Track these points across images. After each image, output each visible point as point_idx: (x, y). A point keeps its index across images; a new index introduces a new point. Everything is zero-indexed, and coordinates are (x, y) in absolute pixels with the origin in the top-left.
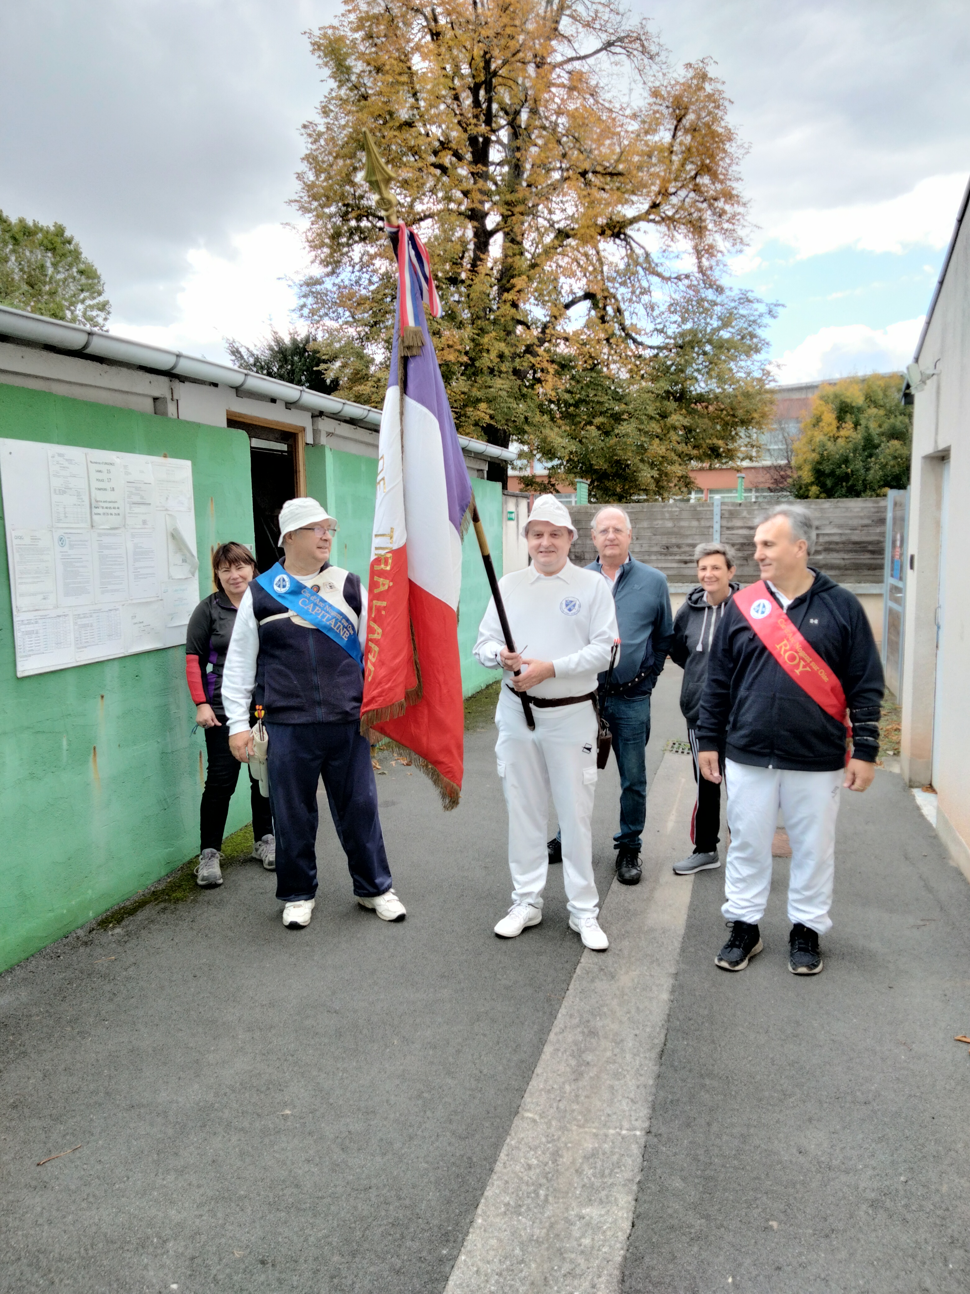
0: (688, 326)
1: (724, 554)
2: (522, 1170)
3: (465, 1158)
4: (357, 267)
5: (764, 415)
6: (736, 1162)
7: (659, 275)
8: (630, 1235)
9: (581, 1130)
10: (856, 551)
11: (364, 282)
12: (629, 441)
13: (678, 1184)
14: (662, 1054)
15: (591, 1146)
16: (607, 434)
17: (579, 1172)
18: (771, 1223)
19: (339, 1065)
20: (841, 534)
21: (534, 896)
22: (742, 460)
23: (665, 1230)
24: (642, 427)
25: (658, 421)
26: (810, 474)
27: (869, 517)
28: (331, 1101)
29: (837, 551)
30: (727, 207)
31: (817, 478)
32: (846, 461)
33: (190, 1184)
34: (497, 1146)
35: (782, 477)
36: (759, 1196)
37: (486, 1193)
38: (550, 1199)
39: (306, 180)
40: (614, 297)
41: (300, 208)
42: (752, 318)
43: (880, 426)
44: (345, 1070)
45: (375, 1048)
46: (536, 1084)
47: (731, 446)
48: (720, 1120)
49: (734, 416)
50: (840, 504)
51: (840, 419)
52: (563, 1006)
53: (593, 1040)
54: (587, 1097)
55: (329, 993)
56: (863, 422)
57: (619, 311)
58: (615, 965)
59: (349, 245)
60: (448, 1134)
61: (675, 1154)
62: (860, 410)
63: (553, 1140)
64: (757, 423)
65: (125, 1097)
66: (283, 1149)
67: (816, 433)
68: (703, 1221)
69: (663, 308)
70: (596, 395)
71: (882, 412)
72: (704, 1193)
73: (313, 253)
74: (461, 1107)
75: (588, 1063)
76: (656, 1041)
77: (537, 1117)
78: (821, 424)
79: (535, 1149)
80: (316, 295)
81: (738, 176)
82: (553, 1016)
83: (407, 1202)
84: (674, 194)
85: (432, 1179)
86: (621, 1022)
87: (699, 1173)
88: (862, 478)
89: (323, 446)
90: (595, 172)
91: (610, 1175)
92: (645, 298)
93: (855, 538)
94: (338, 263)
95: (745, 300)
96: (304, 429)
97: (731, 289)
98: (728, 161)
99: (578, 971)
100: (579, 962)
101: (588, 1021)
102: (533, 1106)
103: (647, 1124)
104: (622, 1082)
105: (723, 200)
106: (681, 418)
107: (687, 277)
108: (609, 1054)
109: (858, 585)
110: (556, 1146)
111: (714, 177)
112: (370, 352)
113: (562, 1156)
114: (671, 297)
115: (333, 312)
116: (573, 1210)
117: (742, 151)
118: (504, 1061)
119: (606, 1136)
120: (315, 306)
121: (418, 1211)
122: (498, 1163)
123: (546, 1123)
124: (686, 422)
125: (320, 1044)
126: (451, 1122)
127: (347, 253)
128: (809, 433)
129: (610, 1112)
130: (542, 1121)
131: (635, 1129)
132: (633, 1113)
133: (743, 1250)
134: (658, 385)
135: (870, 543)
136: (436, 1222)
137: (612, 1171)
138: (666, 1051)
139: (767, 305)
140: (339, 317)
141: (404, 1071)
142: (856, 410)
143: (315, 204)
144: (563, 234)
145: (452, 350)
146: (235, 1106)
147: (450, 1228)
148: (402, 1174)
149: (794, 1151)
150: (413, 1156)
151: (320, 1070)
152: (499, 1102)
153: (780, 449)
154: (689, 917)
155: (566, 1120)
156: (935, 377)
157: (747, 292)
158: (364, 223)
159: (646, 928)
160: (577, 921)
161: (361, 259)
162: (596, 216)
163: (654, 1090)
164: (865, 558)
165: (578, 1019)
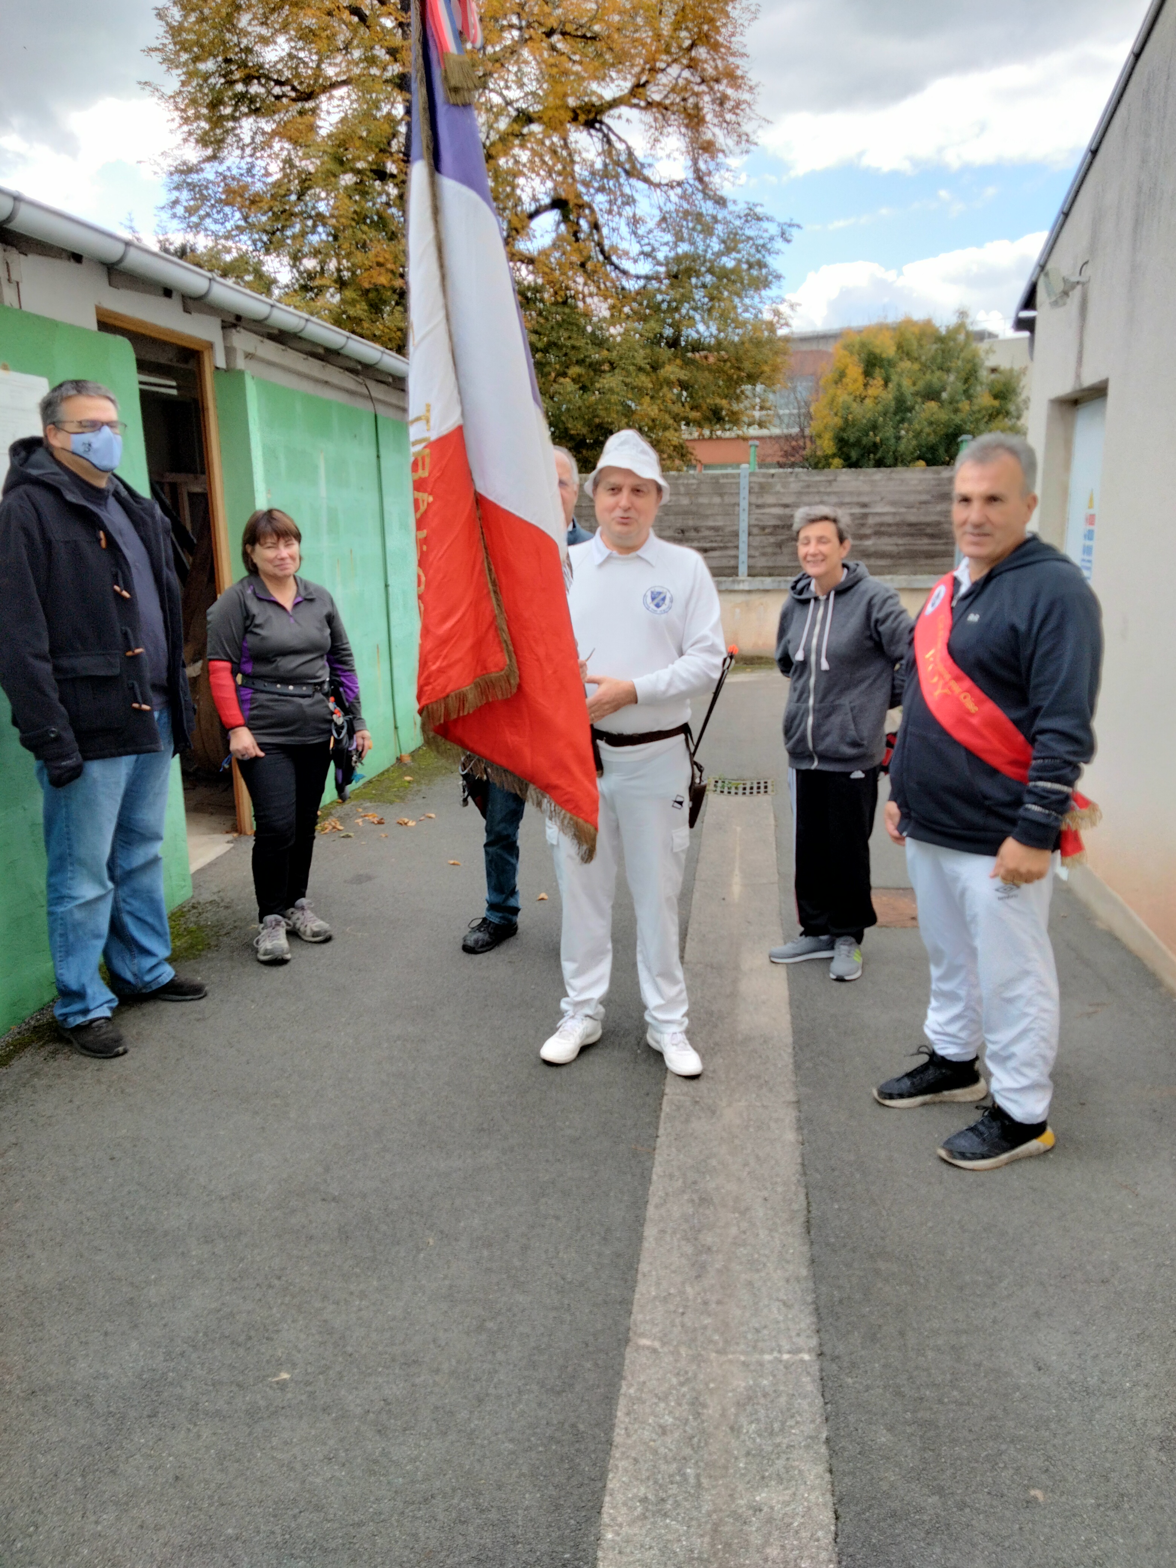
0: (684, 248)
1: (835, 521)
2: (654, 1436)
3: (566, 1426)
4: (248, 151)
5: (775, 369)
6: (955, 1393)
7: (646, 180)
8: (836, 1534)
9: (723, 1358)
10: (912, 535)
11: (258, 171)
12: (614, 398)
13: (884, 1438)
14: (808, 1225)
15: (743, 1384)
16: (584, 388)
17: (735, 1429)
18: (1033, 1492)
19: (352, 1287)
20: (894, 514)
21: (593, 1004)
22: (750, 425)
23: (884, 1520)
24: (628, 380)
25: (648, 374)
26: (832, 443)
27: (928, 492)
28: (349, 1349)
29: (890, 535)
30: (730, 92)
31: (840, 449)
32: (874, 427)
33: (142, 1527)
34: (610, 1400)
35: (793, 448)
36: (1003, 1447)
37: (610, 1485)
38: (705, 1481)
39: (169, 20)
40: (590, 208)
41: (164, 60)
42: (760, 242)
43: (914, 384)
44: (363, 1295)
45: (402, 1254)
46: (645, 1290)
47: (735, 407)
48: (915, 1325)
49: (739, 369)
50: (894, 475)
51: (868, 373)
52: (657, 1163)
53: (707, 1212)
54: (719, 1302)
55: (320, 1169)
56: (895, 378)
57: (596, 226)
58: (712, 1094)
59: (235, 119)
60: (535, 1387)
61: (868, 1388)
62: (891, 364)
63: (688, 1380)
64: (769, 378)
65: (19, 1377)
66: (286, 1443)
67: (839, 392)
68: (936, 1498)
69: (651, 224)
70: (570, 338)
71: (916, 366)
72: (924, 1449)
73: (186, 128)
74: (545, 1339)
75: (709, 1249)
76: (795, 1207)
77: (657, 1344)
78: (844, 380)
79: (664, 1398)
80: (192, 187)
81: (742, 51)
82: (645, 1179)
83: (493, 1515)
84: (663, 70)
85: (525, 1470)
86: (740, 1180)
87: (909, 1415)
88: (893, 448)
89: (241, 373)
90: (564, 34)
91: (782, 1430)
92: (628, 211)
93: (912, 519)
94: (219, 143)
95: (752, 216)
96: (211, 346)
97: (734, 202)
98: (730, 28)
99: (666, 1107)
100: (663, 1095)
101: (695, 1183)
102: (648, 1327)
103: (814, 1342)
104: (763, 1274)
105: (725, 81)
106: (677, 370)
107: (679, 184)
108: (734, 1231)
109: (913, 577)
110: (693, 1389)
111: (715, 47)
112: (272, 270)
113: (704, 1406)
114: (661, 209)
115: (218, 212)
116: (741, 1498)
117: (748, 16)
118: (594, 1257)
119: (761, 1364)
120: (192, 203)
121: (513, 1529)
122: (617, 1430)
123: (672, 1353)
124: (683, 375)
125: (319, 1255)
126: (534, 1366)
127: (234, 129)
128: (831, 391)
129: (757, 1325)
130: (666, 1349)
131: (799, 1351)
132: (791, 1325)
133: (1007, 1544)
134: (647, 326)
135: (928, 524)
136: (543, 1547)
137: (783, 1423)
138: (813, 1221)
139: (779, 225)
140: (226, 218)
141: (451, 1287)
142: (885, 363)
143: (184, 57)
144: (524, 117)
145: (383, 270)
146: (198, 1371)
147: (567, 1556)
148: (477, 1466)
149: (1031, 1367)
150: (488, 1431)
151: (325, 1298)
152: (599, 1326)
153: (791, 415)
154: (793, 1017)
155: (699, 1343)
156: (1079, 287)
157: (755, 205)
158: (255, 88)
159: (740, 1037)
160: (658, 1036)
161: (253, 138)
162: (565, 95)
163: (811, 1285)
164: (923, 544)
165: (681, 1181)
